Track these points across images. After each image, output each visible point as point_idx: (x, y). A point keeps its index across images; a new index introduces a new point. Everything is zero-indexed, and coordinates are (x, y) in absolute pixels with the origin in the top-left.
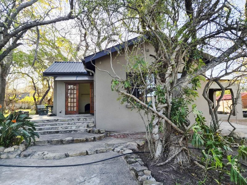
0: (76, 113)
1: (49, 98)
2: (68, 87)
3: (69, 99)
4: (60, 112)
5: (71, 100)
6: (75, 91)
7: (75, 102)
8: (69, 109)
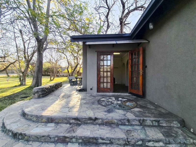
0: (110, 90)
1: (78, 71)
2: (100, 58)
3: (102, 73)
4: (91, 89)
5: (104, 74)
6: (109, 62)
7: (109, 77)
8: (102, 86)
